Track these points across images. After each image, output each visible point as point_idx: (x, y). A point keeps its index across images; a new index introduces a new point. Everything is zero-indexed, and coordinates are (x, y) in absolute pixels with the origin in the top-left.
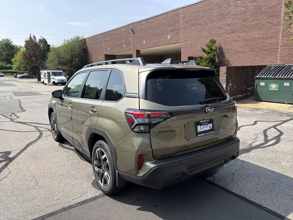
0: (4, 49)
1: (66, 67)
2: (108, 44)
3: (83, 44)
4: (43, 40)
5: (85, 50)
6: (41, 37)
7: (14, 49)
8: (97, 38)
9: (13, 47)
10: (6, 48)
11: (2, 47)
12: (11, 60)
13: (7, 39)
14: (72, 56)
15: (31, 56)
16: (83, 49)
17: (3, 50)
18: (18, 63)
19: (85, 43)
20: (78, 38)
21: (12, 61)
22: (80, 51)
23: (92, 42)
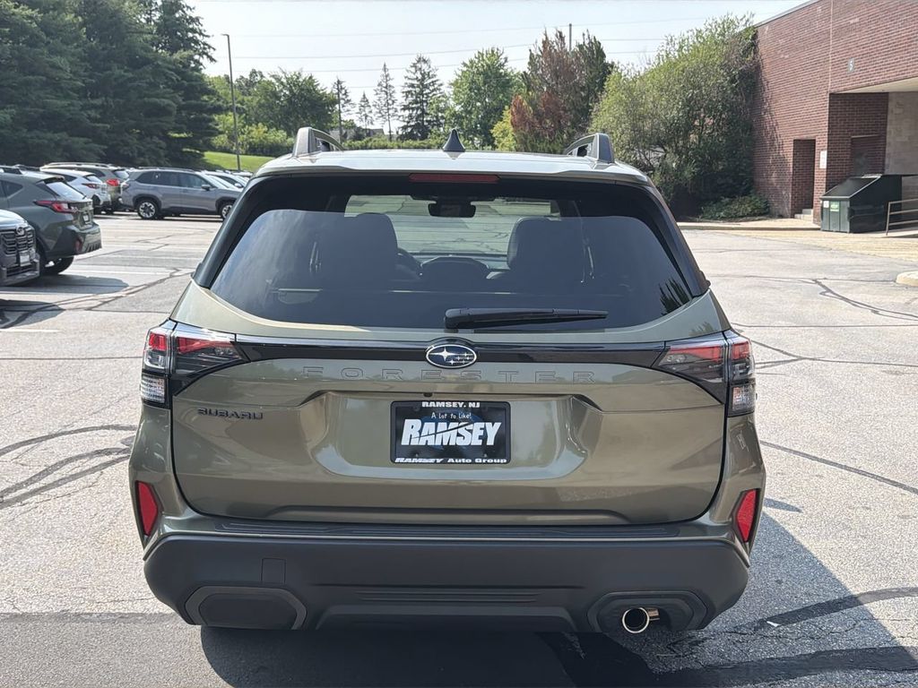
0: (479, 89)
1: (661, 155)
2: (851, 45)
3: (746, 52)
4: (591, 48)
5: (751, 76)
6: (586, 37)
7: (511, 87)
8: (806, 22)
9: (508, 81)
10: (485, 83)
11: (473, 82)
12: (492, 131)
13: (493, 51)
14: (692, 107)
15: (537, 114)
16: (743, 75)
17: (475, 94)
18: (512, 143)
19: (753, 45)
20: (728, 24)
21: (494, 136)
22: (726, 84)
23: (781, 42)
